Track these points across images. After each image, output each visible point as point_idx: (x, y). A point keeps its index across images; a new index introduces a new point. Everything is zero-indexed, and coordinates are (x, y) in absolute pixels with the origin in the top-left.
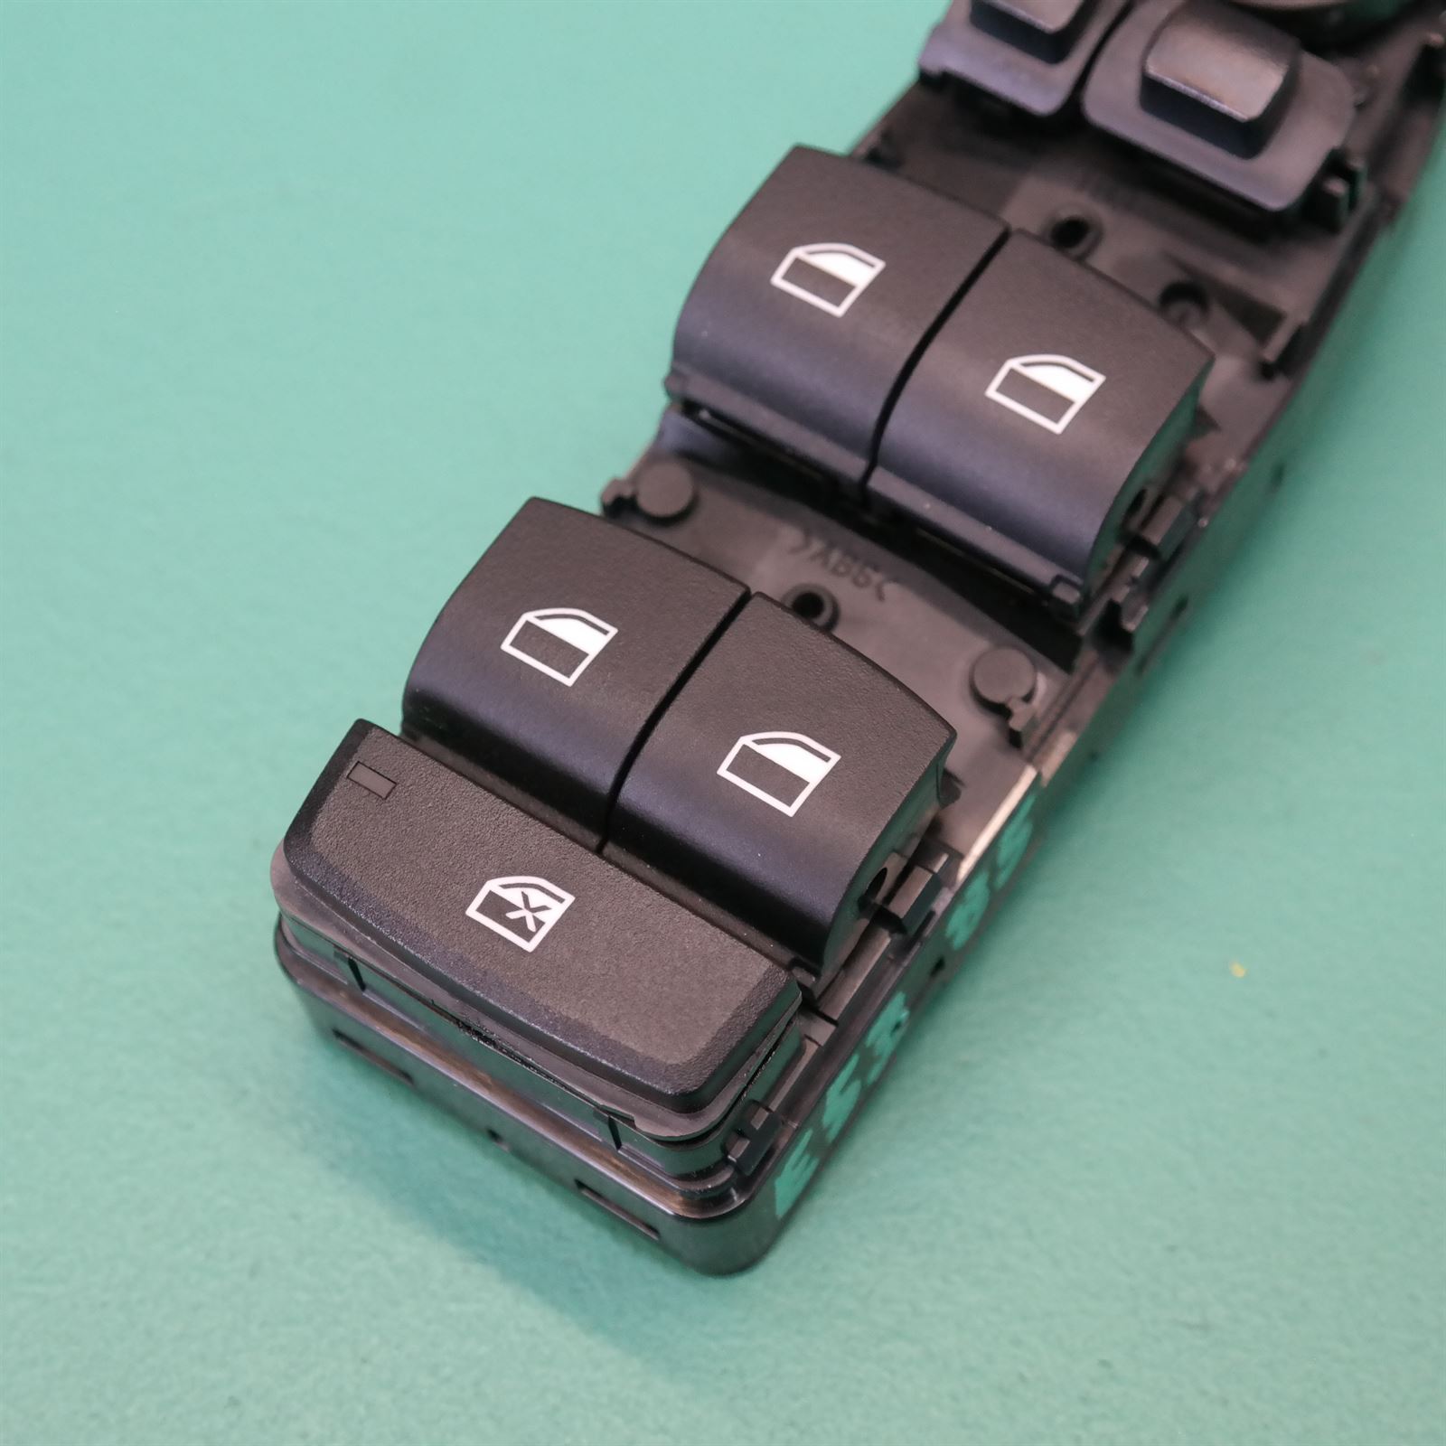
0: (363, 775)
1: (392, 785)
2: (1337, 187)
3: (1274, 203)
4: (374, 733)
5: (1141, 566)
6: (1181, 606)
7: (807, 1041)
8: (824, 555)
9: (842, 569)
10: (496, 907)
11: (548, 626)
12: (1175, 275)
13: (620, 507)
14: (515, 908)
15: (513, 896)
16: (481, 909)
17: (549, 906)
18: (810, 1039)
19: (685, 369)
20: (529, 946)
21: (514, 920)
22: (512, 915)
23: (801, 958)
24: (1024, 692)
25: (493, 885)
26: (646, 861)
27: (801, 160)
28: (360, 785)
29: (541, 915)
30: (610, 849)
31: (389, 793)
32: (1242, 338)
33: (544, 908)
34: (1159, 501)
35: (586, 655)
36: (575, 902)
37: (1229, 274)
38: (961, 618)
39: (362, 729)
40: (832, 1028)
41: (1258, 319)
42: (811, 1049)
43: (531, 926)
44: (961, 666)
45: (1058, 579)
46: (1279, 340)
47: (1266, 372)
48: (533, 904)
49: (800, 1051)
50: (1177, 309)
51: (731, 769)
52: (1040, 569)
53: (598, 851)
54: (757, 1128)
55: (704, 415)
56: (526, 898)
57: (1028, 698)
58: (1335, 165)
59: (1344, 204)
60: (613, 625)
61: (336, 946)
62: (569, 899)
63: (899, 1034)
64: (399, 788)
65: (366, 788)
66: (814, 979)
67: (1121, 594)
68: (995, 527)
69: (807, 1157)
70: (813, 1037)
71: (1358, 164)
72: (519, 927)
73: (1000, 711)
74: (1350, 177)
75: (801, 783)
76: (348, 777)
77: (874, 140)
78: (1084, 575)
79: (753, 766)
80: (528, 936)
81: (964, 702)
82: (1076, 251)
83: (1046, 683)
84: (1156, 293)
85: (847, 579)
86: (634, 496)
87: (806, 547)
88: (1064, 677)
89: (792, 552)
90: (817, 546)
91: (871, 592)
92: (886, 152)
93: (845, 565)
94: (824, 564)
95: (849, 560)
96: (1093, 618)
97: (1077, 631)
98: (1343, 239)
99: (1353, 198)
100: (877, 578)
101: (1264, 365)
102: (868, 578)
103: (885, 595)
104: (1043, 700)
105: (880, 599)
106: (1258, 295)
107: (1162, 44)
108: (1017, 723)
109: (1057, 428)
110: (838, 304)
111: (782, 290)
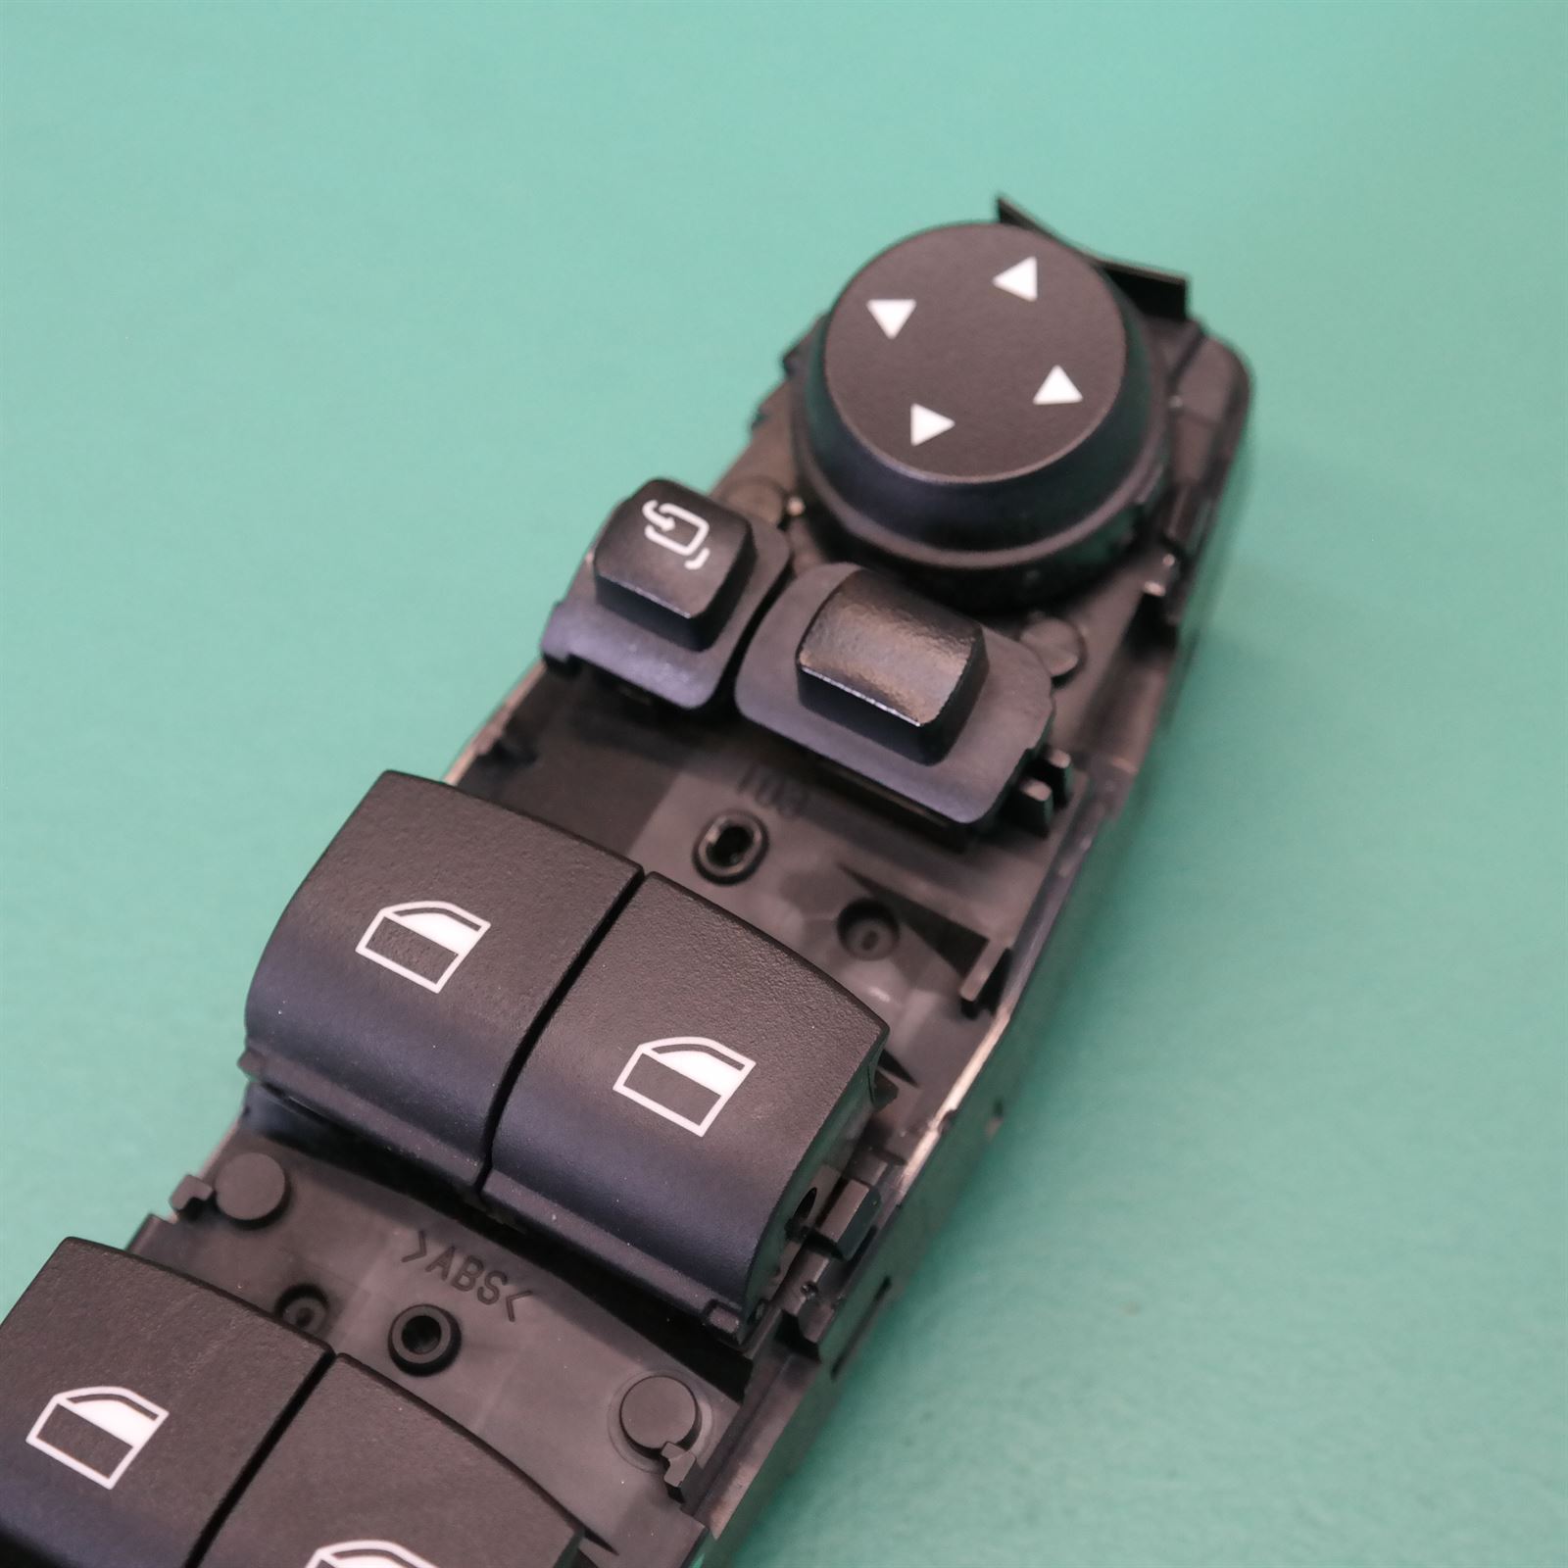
2: (1039, 791)
3: (963, 814)
5: (819, 1267)
6: (886, 1284)
9: (464, 1280)
11: (84, 1410)
12: (859, 892)
13: (198, 1209)
19: (263, 1049)
24: (681, 1436)
27: (391, 788)
32: (939, 967)
34: (837, 1188)
35: (128, 1447)
37: (920, 890)
38: (610, 1340)
41: (955, 945)
44: (610, 1399)
45: (713, 1304)
46: (981, 974)
47: (972, 1010)
50: (862, 930)
52: (692, 1294)
57: (686, 1443)
58: (1035, 764)
59: (1049, 807)
67: (797, 1303)
68: (635, 1244)
71: (1062, 760)
73: (655, 1455)
74: (1054, 777)
77: (496, 731)
78: (742, 1301)
81: (613, 1444)
82: (737, 869)
83: (712, 1415)
84: (833, 916)
85: (472, 1294)
86: (213, 1196)
87: (422, 1252)
88: (734, 1406)
89: (405, 1259)
90: (435, 1250)
91: (498, 1308)
92: (513, 746)
93: (468, 1274)
94: (444, 1275)
95: (472, 1268)
96: (763, 1338)
97: (745, 1355)
98: (1055, 840)
99: (1060, 798)
100: (506, 1290)
101: (964, 1003)
102: (496, 1291)
103: (517, 1313)
104: (708, 1439)
105: (512, 1317)
106: (955, 916)
107: (817, 636)
108: (675, 1477)
109: (700, 1130)
110: (435, 979)
111: (369, 961)
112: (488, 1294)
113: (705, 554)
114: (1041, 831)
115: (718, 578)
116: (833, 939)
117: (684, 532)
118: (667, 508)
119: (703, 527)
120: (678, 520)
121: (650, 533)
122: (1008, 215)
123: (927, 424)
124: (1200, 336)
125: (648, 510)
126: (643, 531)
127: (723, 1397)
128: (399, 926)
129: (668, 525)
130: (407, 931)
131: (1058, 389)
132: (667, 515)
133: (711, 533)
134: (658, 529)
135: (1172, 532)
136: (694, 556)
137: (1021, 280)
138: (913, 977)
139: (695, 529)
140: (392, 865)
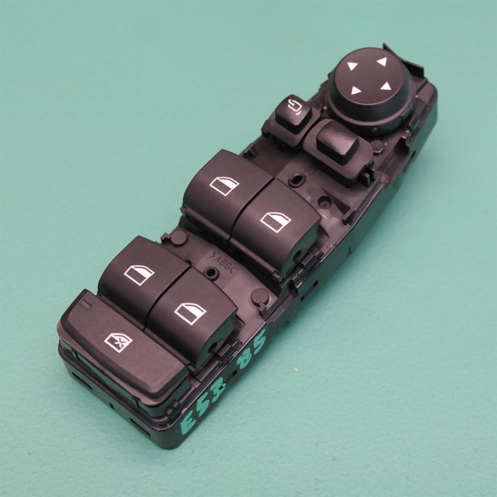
0: (84, 304)
1: (91, 306)
2: (367, 176)
3: (349, 177)
4: (88, 293)
5: (300, 271)
6: (316, 283)
7: (192, 386)
8: (218, 259)
9: (222, 264)
10: (112, 340)
11: (137, 270)
12: (324, 194)
13: (166, 240)
14: (116, 341)
15: (117, 338)
16: (109, 341)
17: (126, 342)
18: (193, 385)
20: (119, 351)
21: (116, 344)
22: (116, 343)
23: (191, 363)
24: (264, 301)
25: (112, 335)
26: (155, 334)
27: (223, 153)
28: (82, 306)
29: (123, 344)
30: (147, 330)
31: (89, 309)
32: (339, 212)
33: (124, 342)
34: (307, 254)
35: (145, 278)
36: (133, 341)
37: (338, 195)
39: (85, 291)
40: (200, 384)
41: (344, 208)
42: (193, 388)
43: (120, 346)
44: (250, 293)
45: (275, 272)
46: (348, 214)
47: (345, 223)
48: (122, 341)
49: (190, 389)
50: (323, 203)
51: (178, 311)
52: (270, 268)
53: (143, 331)
54: (175, 407)
55: (191, 218)
56: (120, 339)
57: (266, 303)
58: (367, 169)
59: (369, 180)
60: (154, 271)
61: (72, 348)
62: (131, 340)
63: (222, 390)
64: (92, 308)
65: (84, 307)
66: (194, 369)
67: (294, 278)
68: (260, 257)
69: (191, 419)
70: (194, 385)
71: (374, 170)
72: (117, 346)
73: (257, 305)
74: (371, 173)
75: (195, 317)
76: (79, 303)
77: (249, 149)
79: (184, 311)
80: (119, 348)
81: (249, 302)
82: (298, 185)
83: (272, 299)
84: (317, 198)
85: (223, 267)
86: (170, 238)
87: (214, 256)
88: (277, 299)
89: (210, 257)
90: (217, 256)
91: (229, 270)
92: (252, 152)
93: (223, 263)
94: (218, 262)
95: (224, 261)
96: (286, 283)
97: (281, 286)
98: (370, 189)
99: (372, 179)
100: (231, 267)
101: (343, 221)
102: (229, 267)
103: (233, 271)
104: (270, 304)
105: (231, 272)
106: (344, 202)
107: (322, 133)
108: (261, 309)
109: (277, 232)
110: (225, 193)
111: (212, 188)
112: (227, 267)
113: (300, 112)
114: (367, 186)
115: (303, 118)
116: (316, 203)
117: (296, 107)
118: (293, 101)
119: (301, 106)
120: (295, 104)
121: (289, 106)
122: (385, 48)
123: (355, 91)
124: (427, 82)
125: (289, 101)
126: (287, 105)
127: (275, 296)
128: (220, 181)
129: (293, 105)
130: (221, 183)
131: (386, 87)
132: (293, 103)
133: (302, 108)
134: (291, 105)
135: (410, 125)
136: (298, 112)
137: (383, 62)
138: (333, 214)
139: (299, 106)
140: (220, 169)
